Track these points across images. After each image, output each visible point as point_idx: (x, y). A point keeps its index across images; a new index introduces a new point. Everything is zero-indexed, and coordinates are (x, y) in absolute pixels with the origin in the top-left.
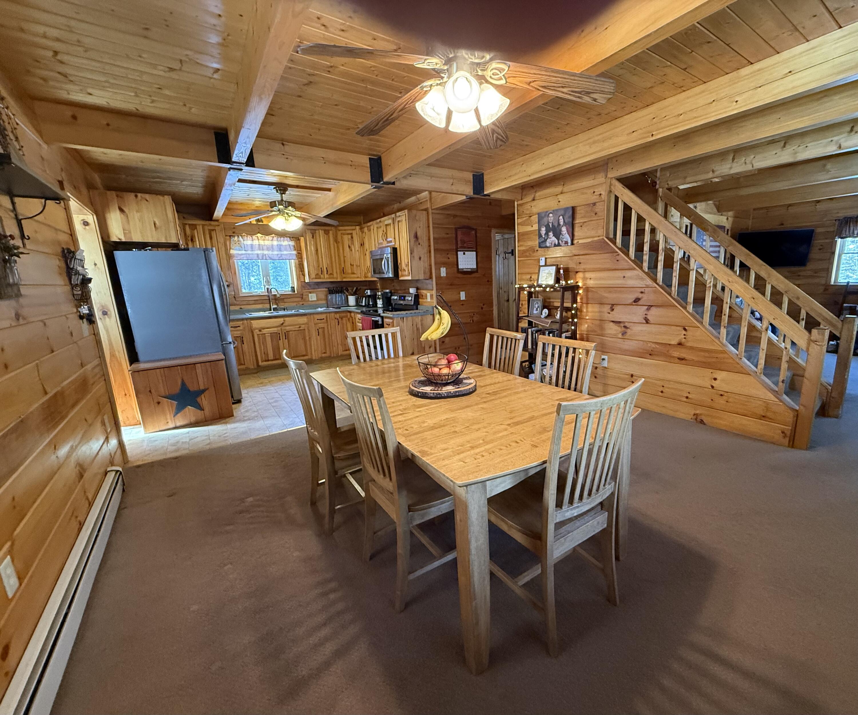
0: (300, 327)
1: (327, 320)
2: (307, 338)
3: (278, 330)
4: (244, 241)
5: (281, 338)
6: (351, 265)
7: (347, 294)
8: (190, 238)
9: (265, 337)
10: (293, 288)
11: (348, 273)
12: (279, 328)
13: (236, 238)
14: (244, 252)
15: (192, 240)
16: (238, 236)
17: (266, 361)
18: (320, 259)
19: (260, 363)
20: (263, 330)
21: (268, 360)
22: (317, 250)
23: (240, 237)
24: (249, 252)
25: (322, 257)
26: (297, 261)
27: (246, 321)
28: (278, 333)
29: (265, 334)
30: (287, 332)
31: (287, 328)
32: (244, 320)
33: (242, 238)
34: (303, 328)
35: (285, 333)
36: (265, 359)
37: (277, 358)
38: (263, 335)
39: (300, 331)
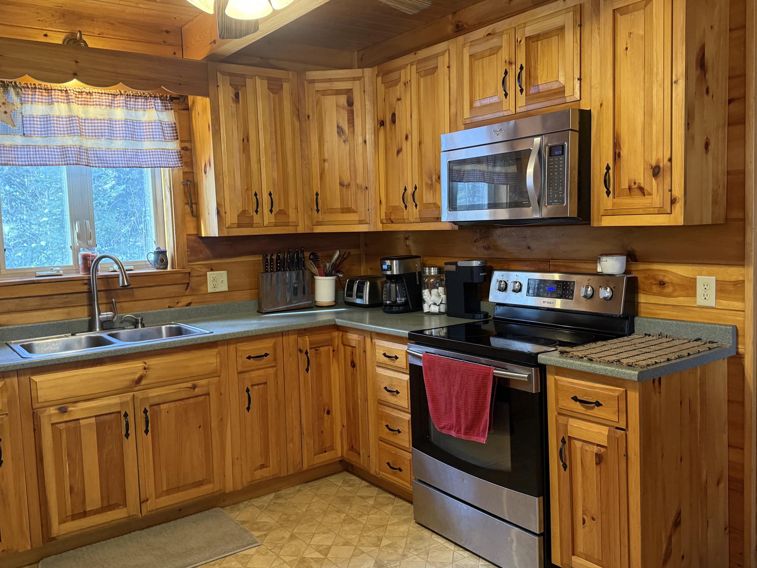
0: (194, 387)
1: (275, 359)
2: (214, 424)
3: (122, 404)
4: (22, 103)
5: (132, 431)
6: (341, 184)
7: (315, 270)
10: (161, 254)
11: (332, 211)
12: (128, 397)
14: (19, 140)
17: (74, 517)
18: (254, 166)
20: (70, 408)
21: (85, 514)
22: (246, 140)
23: (11, 90)
24: (38, 141)
25: (259, 161)
26: (179, 173)
27: (15, 379)
28: (123, 413)
29: (78, 419)
30: (151, 406)
31: (151, 395)
32: (9, 377)
33: (18, 94)
34: (204, 390)
35: (145, 411)
36: (73, 510)
37: (113, 502)
38: (72, 424)
39: (192, 400)
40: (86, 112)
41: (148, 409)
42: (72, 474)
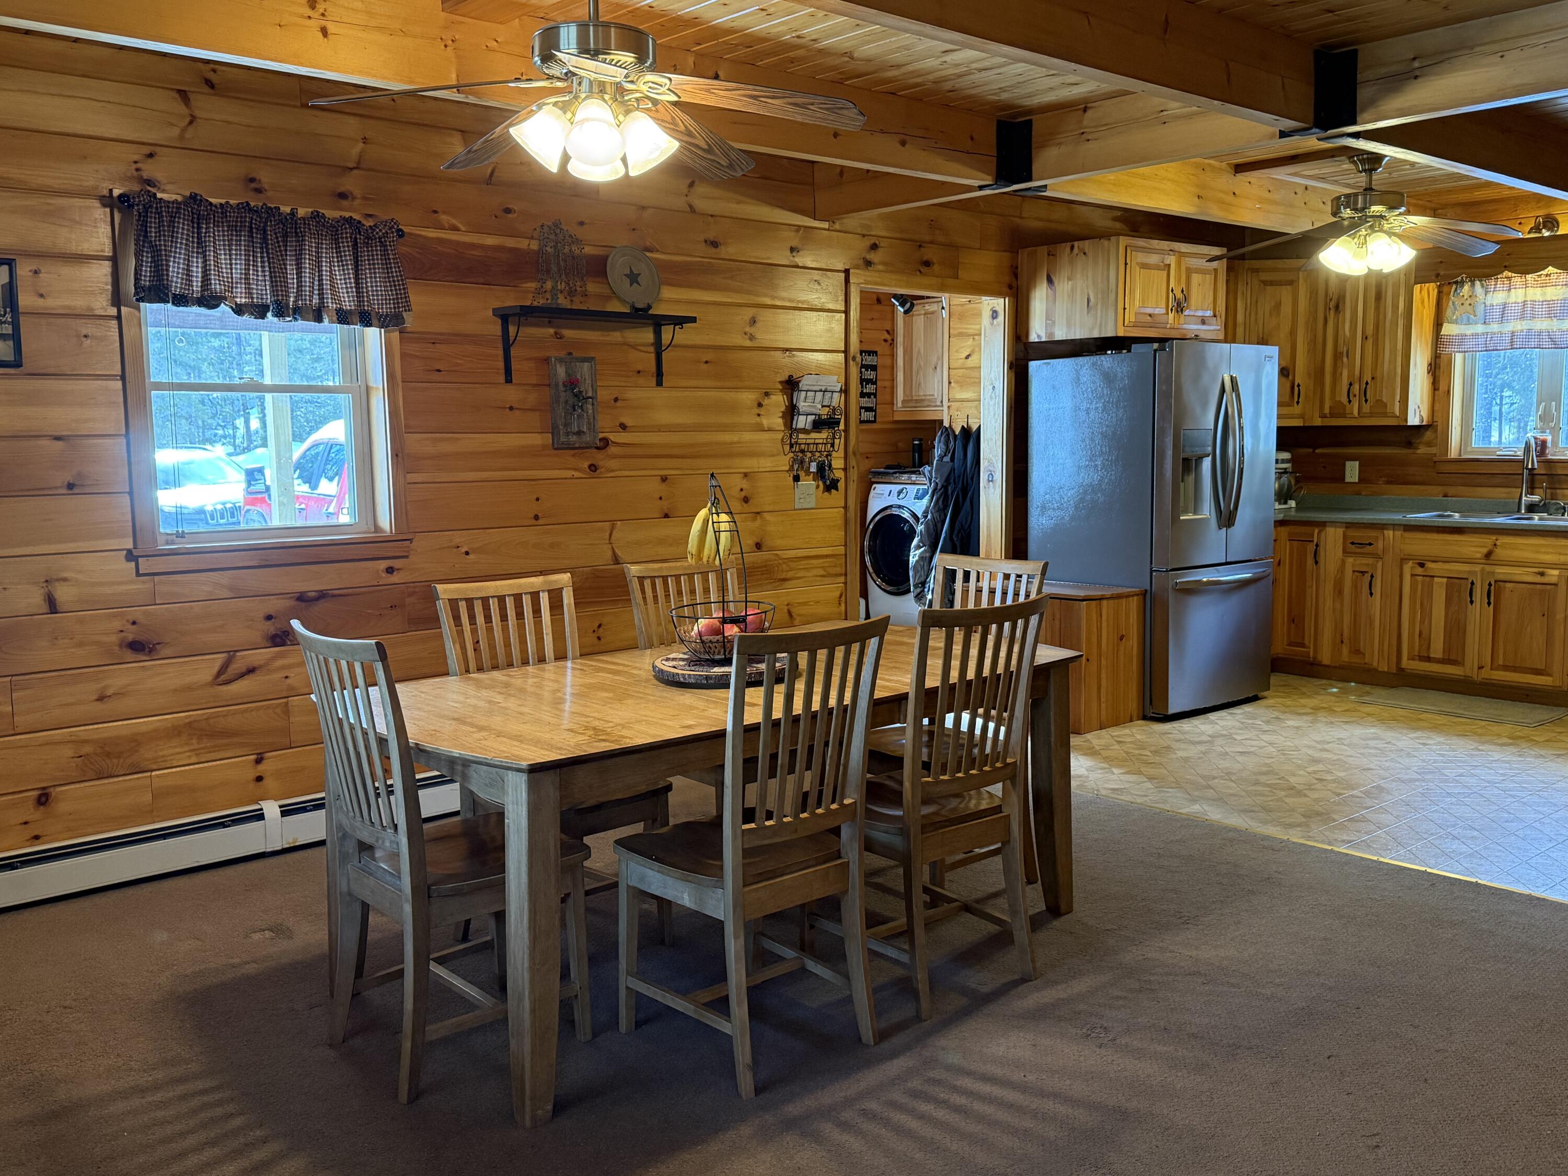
0: (1542, 574)
3: (1471, 573)
4: (1486, 293)
5: (1476, 598)
8: (1332, 304)
9: (1431, 586)
12: (1478, 568)
13: (1466, 287)
14: (1480, 328)
15: (1337, 307)
16: (1473, 285)
17: (1420, 658)
19: (1405, 663)
20: (1429, 565)
21: (1428, 659)
23: (1478, 283)
24: (1495, 327)
27: (1391, 533)
28: (1470, 581)
29: (1433, 577)
30: (1496, 581)
31: (1497, 571)
32: (1387, 529)
33: (1482, 286)
34: (1554, 580)
35: (1490, 585)
36: (1419, 652)
37: (1453, 657)
38: (1428, 579)
39: (1539, 587)
40: (1544, 294)
41: (1493, 583)
42: (1422, 622)
